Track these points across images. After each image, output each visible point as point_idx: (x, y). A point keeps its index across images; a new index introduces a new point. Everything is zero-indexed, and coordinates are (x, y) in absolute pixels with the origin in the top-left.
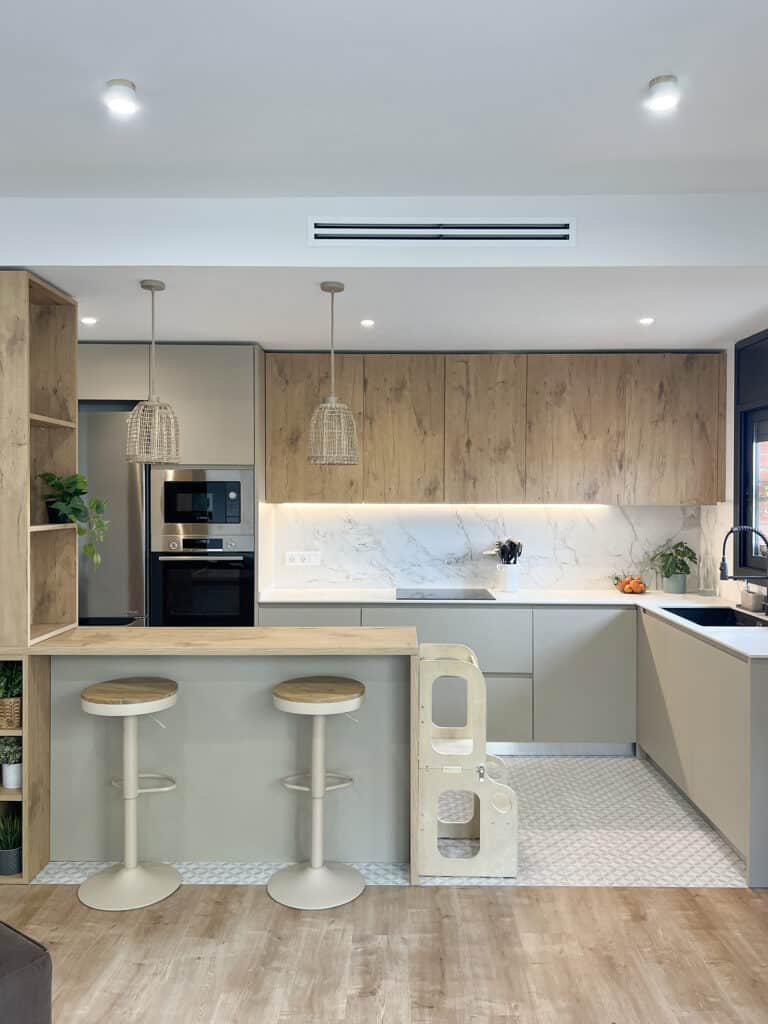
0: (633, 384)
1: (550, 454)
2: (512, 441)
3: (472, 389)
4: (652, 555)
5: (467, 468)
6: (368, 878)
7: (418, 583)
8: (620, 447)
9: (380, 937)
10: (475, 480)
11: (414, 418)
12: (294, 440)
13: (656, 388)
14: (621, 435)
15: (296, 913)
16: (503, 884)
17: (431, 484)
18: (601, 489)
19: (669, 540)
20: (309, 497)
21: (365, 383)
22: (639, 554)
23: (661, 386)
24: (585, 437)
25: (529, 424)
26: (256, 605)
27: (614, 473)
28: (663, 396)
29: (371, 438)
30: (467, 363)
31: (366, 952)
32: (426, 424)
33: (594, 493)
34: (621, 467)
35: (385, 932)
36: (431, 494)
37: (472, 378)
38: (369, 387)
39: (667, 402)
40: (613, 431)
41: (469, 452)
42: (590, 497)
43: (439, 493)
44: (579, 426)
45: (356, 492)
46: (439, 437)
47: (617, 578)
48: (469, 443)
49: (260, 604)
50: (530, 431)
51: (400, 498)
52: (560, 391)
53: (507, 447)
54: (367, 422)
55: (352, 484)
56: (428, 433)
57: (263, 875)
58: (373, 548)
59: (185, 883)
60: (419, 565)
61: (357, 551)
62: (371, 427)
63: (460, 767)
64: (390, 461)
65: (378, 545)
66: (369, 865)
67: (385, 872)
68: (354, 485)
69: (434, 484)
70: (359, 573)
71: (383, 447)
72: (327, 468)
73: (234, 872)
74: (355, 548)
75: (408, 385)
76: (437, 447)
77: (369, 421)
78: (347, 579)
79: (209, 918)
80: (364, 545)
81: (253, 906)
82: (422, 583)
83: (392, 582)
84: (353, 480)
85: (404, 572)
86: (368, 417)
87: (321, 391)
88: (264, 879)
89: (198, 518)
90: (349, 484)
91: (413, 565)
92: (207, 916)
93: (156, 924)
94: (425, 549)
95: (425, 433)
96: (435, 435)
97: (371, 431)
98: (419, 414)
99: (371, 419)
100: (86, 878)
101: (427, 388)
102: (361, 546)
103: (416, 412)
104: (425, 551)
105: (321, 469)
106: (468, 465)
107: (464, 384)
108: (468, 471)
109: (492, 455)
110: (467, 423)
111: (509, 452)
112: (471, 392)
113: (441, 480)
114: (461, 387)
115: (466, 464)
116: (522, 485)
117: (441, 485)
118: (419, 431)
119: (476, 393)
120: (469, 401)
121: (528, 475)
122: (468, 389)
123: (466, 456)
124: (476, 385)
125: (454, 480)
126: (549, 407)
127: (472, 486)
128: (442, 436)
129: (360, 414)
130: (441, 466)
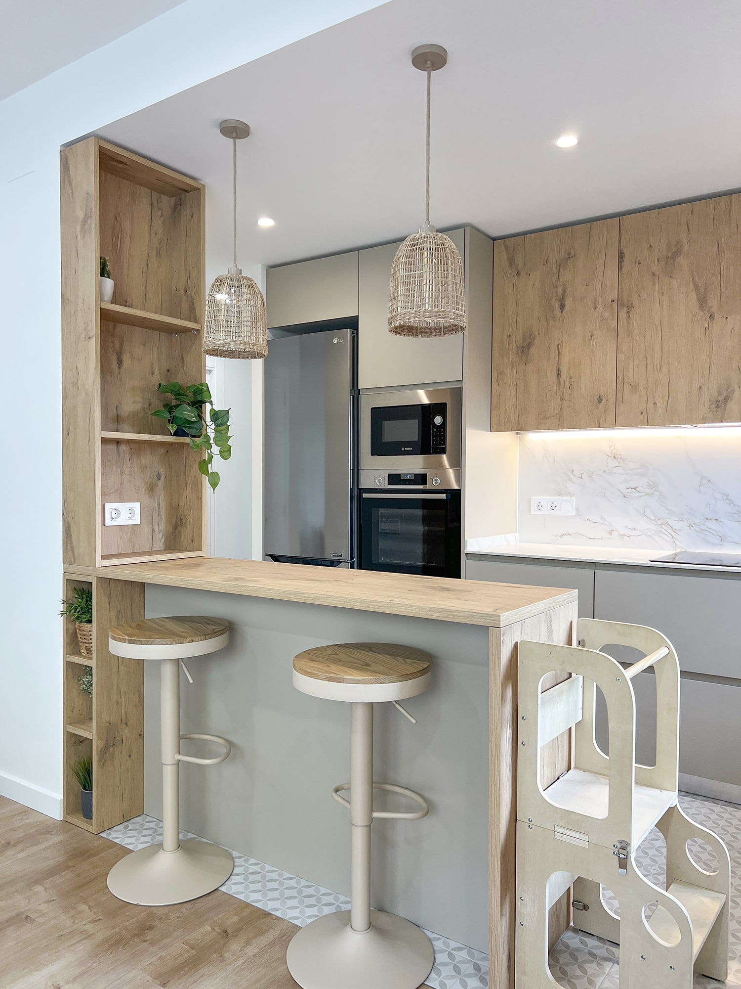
7: (714, 544)
11: (694, 296)
12: (525, 349)
17: (720, 393)
20: (543, 419)
21: (621, 256)
26: (463, 557)
29: (629, 333)
32: (713, 302)
36: (720, 408)
38: (627, 262)
43: (733, 406)
45: (606, 410)
46: (733, 322)
49: (467, 554)
54: (623, 314)
55: (600, 400)
56: (716, 316)
57: (314, 911)
58: (647, 494)
59: (223, 889)
60: (717, 520)
61: (624, 497)
62: (629, 318)
63: (586, 838)
64: (655, 364)
65: (654, 489)
66: (460, 949)
67: (472, 970)
68: (604, 402)
69: (725, 394)
70: (626, 527)
71: (646, 344)
72: (568, 381)
73: (288, 893)
74: (622, 493)
75: (686, 248)
76: (731, 336)
77: (625, 310)
78: (611, 534)
79: (193, 952)
80: (635, 489)
81: (254, 956)
82: (721, 545)
83: (674, 542)
84: (602, 394)
85: (692, 528)
86: (624, 304)
87: (561, 280)
88: (309, 917)
89: (403, 449)
90: (596, 400)
91: (707, 519)
92: (193, 948)
93: (136, 935)
94: (726, 495)
95: (712, 317)
96: (726, 318)
97: (628, 323)
98: (702, 290)
99: (630, 307)
100: (148, 845)
101: (715, 248)
102: (630, 490)
103: (697, 288)
104: (727, 499)
105: (559, 383)
113: (737, 387)
117: (738, 393)
118: (701, 314)
128: (739, 317)
129: (613, 301)
130: (736, 364)
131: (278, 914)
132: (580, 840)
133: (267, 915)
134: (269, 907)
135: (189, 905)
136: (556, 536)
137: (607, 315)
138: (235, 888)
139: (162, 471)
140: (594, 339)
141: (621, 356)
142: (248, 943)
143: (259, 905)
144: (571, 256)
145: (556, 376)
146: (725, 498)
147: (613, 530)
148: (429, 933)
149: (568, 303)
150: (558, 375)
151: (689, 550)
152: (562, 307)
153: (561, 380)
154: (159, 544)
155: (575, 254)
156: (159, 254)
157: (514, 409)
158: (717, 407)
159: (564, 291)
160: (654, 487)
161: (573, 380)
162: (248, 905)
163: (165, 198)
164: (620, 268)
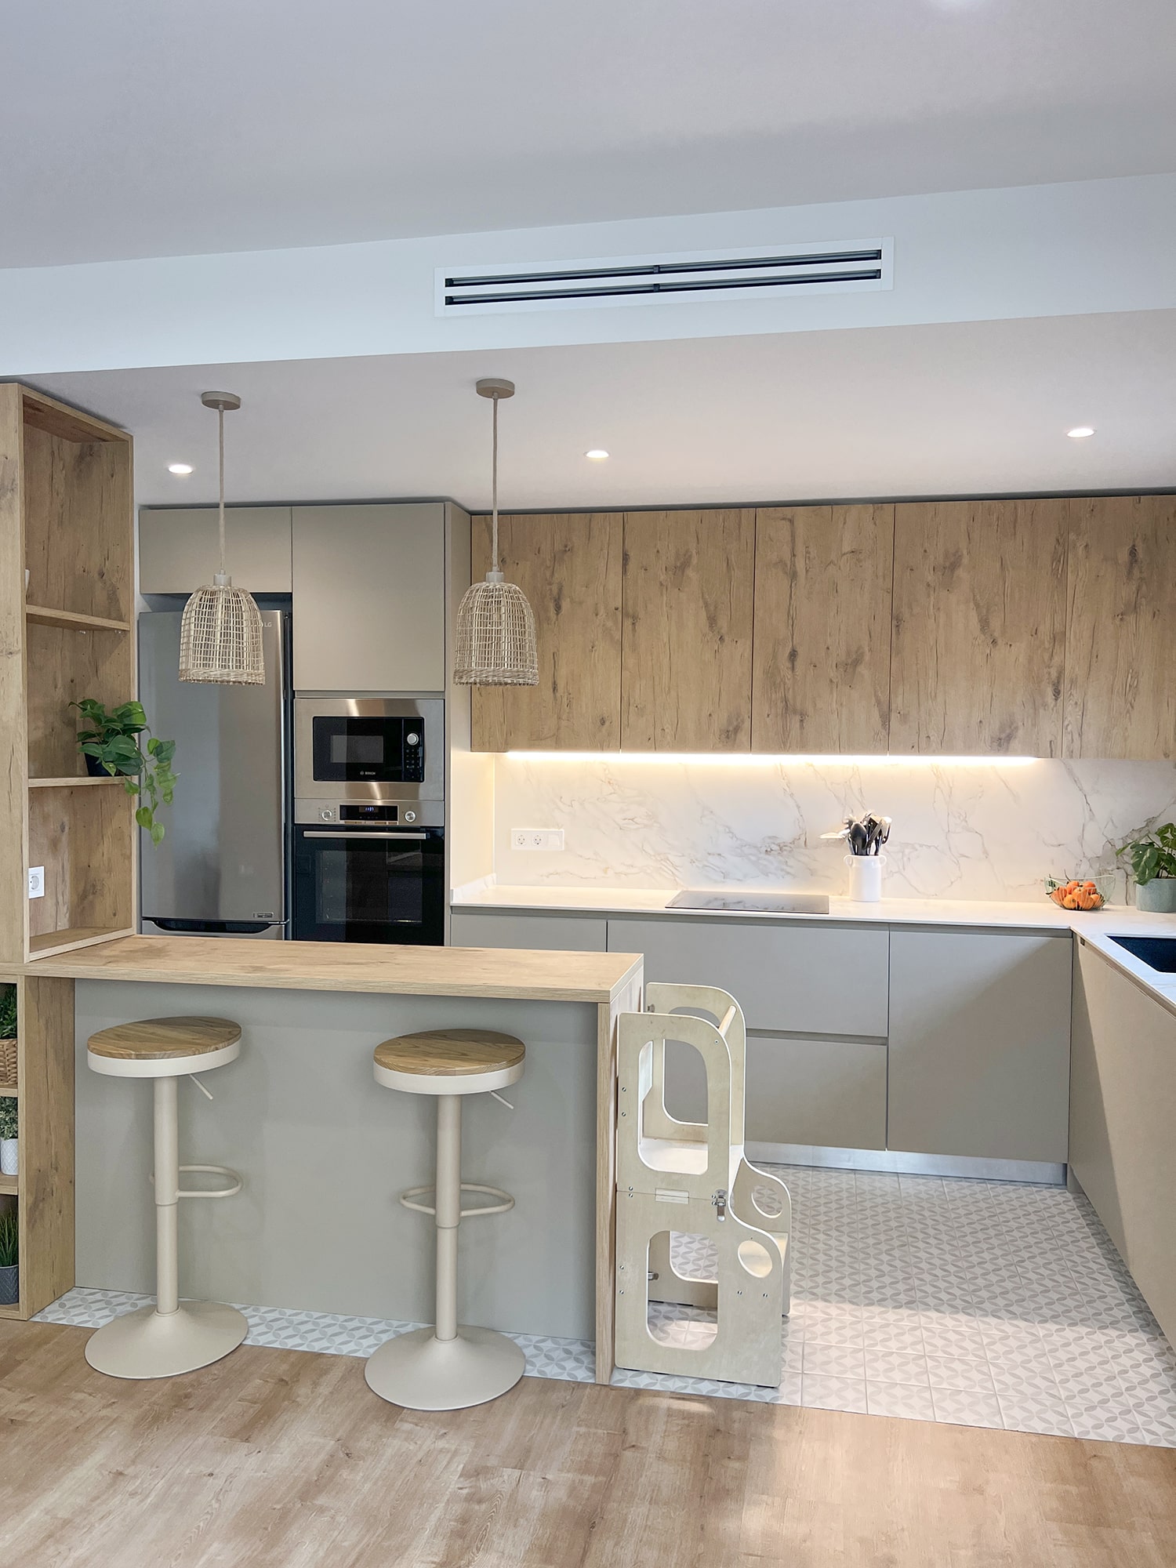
0: (1080, 550)
1: (932, 673)
2: (866, 649)
3: (800, 565)
4: (1119, 845)
5: (790, 696)
6: (533, 1364)
8: (1057, 659)
9: (509, 1470)
10: (803, 716)
11: (703, 614)
13: (1124, 556)
14: (1059, 638)
15: (392, 1412)
16: (752, 1398)
17: (729, 722)
18: (1020, 732)
19: (1150, 821)
20: (537, 740)
21: (626, 558)
22: (1096, 844)
23: (1133, 552)
24: (994, 642)
25: (897, 621)
26: (447, 911)
27: (1045, 705)
28: (1136, 572)
29: (634, 648)
30: (791, 521)
31: (474, 1498)
32: (723, 623)
33: (1009, 738)
34: (1057, 693)
35: (520, 1466)
36: (730, 738)
37: (800, 549)
38: (632, 565)
39: (1141, 579)
40: (1045, 629)
41: (793, 668)
42: (1002, 743)
43: (743, 736)
44: (984, 624)
45: (609, 734)
46: (744, 647)
47: (1052, 884)
48: (793, 655)
49: (451, 907)
50: (898, 633)
51: (680, 743)
52: (950, 566)
53: (857, 662)
54: (628, 623)
55: (603, 722)
56: (726, 638)
57: (371, 1341)
58: (646, 826)
59: (248, 1342)
60: (719, 855)
61: (621, 829)
62: (634, 630)
63: (686, 1195)
64: (663, 685)
65: (653, 820)
66: (543, 1341)
67: (563, 1355)
68: (607, 723)
69: (735, 723)
70: (623, 863)
71: (654, 662)
72: (566, 697)
73: (330, 1331)
74: (618, 824)
75: (694, 561)
76: (741, 662)
77: (630, 621)
78: (606, 872)
79: (258, 1406)
80: (632, 820)
81: (331, 1393)
82: (724, 882)
83: (675, 880)
84: (605, 716)
85: (694, 864)
86: (628, 615)
87: (556, 575)
88: (369, 1347)
89: (362, 773)
90: (598, 722)
91: (709, 854)
92: (255, 1403)
93: (176, 1406)
94: (729, 828)
95: (722, 639)
96: (737, 642)
97: (634, 636)
98: (712, 608)
99: (635, 618)
100: (112, 1318)
101: (725, 565)
102: (626, 821)
103: (706, 605)
104: (730, 832)
105: (555, 698)
106: (791, 690)
107: (787, 557)
108: (791, 701)
109: (832, 673)
110: (790, 621)
111: (863, 670)
112: (798, 569)
113: (746, 717)
114: (781, 561)
115: (789, 689)
116: (884, 724)
117: (747, 724)
118: (711, 635)
119: (807, 571)
120: (796, 584)
121: (893, 707)
122: (793, 564)
123: (789, 677)
124: (807, 558)
125: (768, 716)
126: (932, 593)
127: (798, 725)
128: (749, 643)
129: (617, 609)
130: (746, 692)
131: (332, 1351)
132: (680, 1197)
133: (319, 1355)
134: (317, 1347)
135: (217, 1366)
136: (542, 876)
137: (609, 624)
138: (261, 1338)
139: (66, 819)
140: (595, 650)
141: (626, 674)
142: (315, 1384)
143: (304, 1348)
144: (567, 549)
145: (552, 690)
146: (727, 830)
147: (608, 868)
148: (506, 1335)
149: (565, 605)
150: (555, 689)
151: (690, 889)
152: (558, 608)
153: (558, 695)
154: (63, 923)
155: (572, 547)
156: (61, 523)
157: (501, 725)
158: (728, 735)
159: (560, 590)
160: (653, 818)
161: (571, 696)
162: (290, 1352)
163: (67, 443)
164: (625, 571)
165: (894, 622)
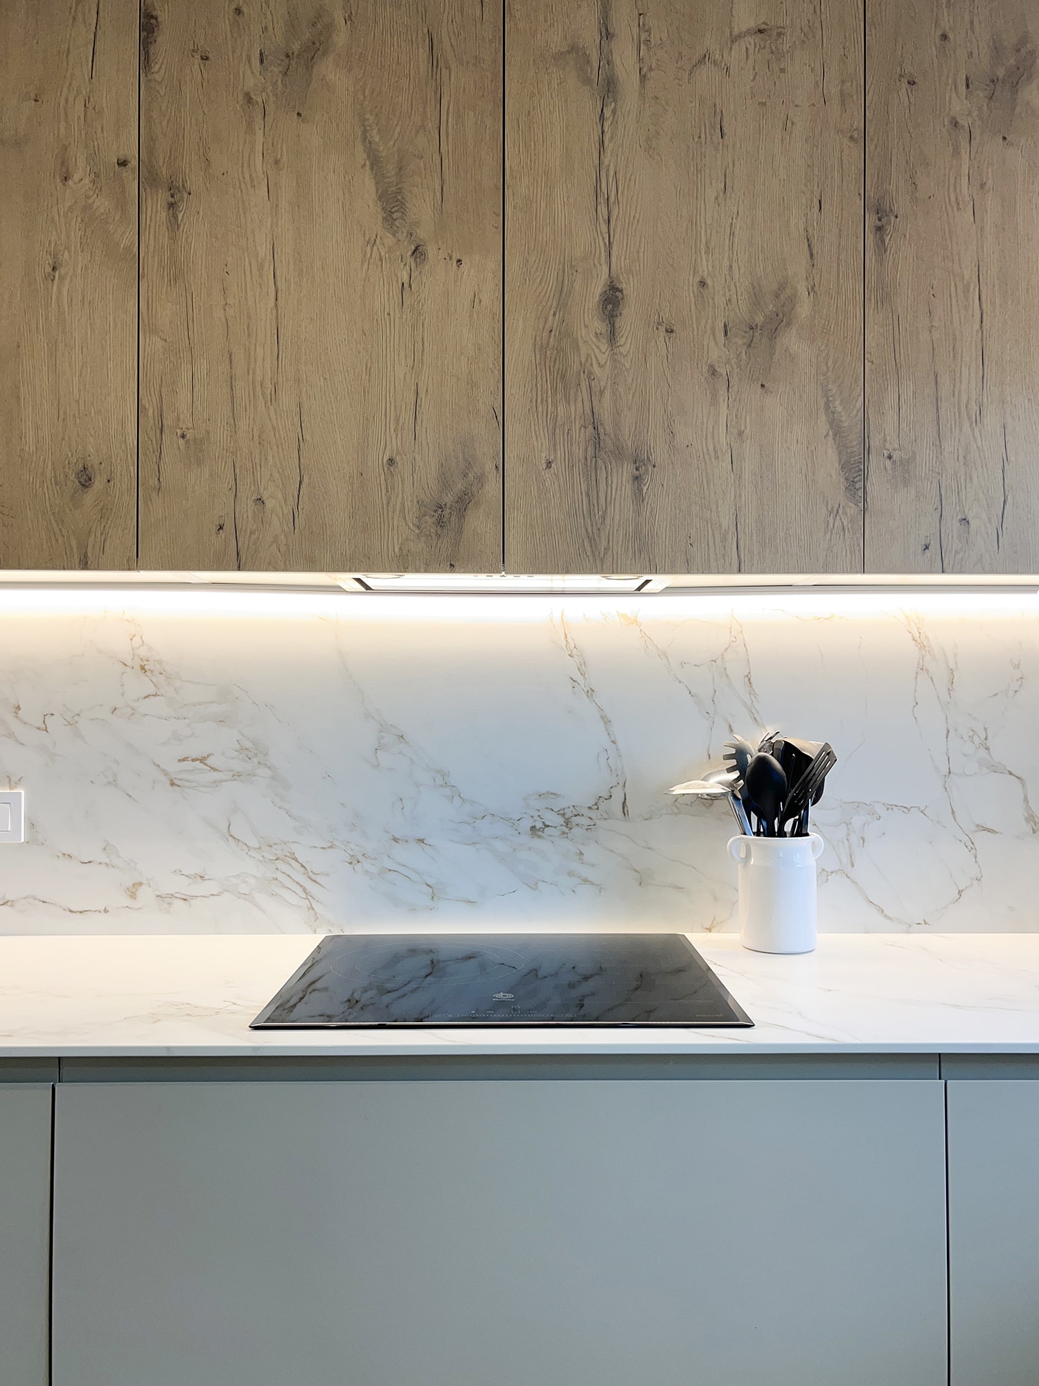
1: (969, 354)
2: (802, 288)
3: (625, 62)
5: (605, 408)
10: (641, 466)
11: (367, 187)
17: (444, 481)
21: (149, 25)
25: (879, 214)
29: (177, 274)
32: (421, 208)
36: (445, 527)
37: (625, 18)
38: (164, 44)
41: (612, 337)
43: (481, 523)
45: (105, 513)
46: (478, 276)
48: (612, 300)
50: (881, 246)
53: (777, 323)
54: (156, 205)
55: (85, 479)
56: (431, 251)
58: (237, 776)
61: (172, 784)
62: (174, 224)
64: (259, 379)
65: (255, 760)
68: (98, 484)
69: (460, 486)
70: (179, 872)
71: (230, 312)
75: (341, 37)
76: (471, 316)
77: (162, 197)
82: (432, 908)
83: (312, 908)
84: (93, 459)
85: (358, 867)
86: (158, 180)
90: (72, 477)
91: (395, 840)
95: (418, 252)
96: (459, 261)
97: (173, 238)
98: (391, 169)
99: (176, 191)
101: (423, 54)
102: (188, 765)
103: (375, 161)
104: (444, 785)
106: (608, 394)
107: (590, 38)
108: (609, 426)
109: (716, 352)
110: (603, 209)
111: (792, 341)
112: (620, 72)
113: (489, 466)
114: (574, 49)
115: (602, 393)
116: (851, 486)
117: (492, 488)
118: (389, 240)
119: (643, 78)
120: (614, 112)
121: (875, 441)
122: (607, 60)
123: (603, 358)
124: (643, 42)
125: (549, 464)
126: (964, 144)
127: (628, 488)
128: (493, 264)
129: (123, 163)
130: (486, 399)
137: (102, 204)
140: (62, 278)
141: (152, 345)
147: (140, 884)
158: (440, 523)
160: (256, 755)
164: (146, 61)
165: (871, 220)
